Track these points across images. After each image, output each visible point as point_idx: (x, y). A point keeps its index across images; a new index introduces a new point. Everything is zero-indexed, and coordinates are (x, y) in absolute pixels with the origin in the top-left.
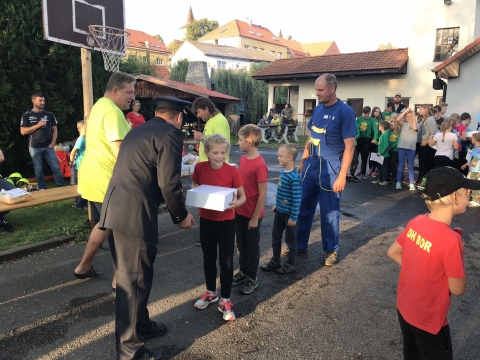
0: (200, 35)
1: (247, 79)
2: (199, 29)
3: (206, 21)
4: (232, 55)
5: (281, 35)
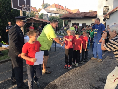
1: (58, 18)
2: (45, 6)
3: (47, 4)
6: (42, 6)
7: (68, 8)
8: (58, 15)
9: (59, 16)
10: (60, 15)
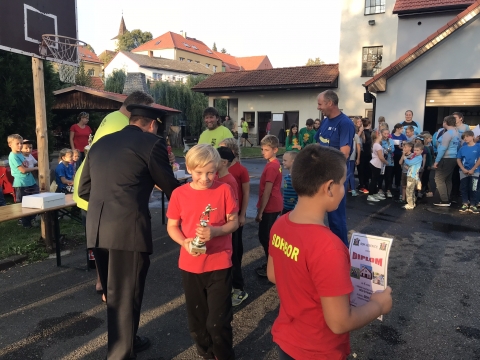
0: (134, 47)
1: (185, 91)
2: (132, 40)
3: (139, 32)
4: (168, 66)
5: (215, 49)
6: (117, 41)
7: (224, 51)
8: (185, 79)
9: (192, 80)
10: (195, 77)
